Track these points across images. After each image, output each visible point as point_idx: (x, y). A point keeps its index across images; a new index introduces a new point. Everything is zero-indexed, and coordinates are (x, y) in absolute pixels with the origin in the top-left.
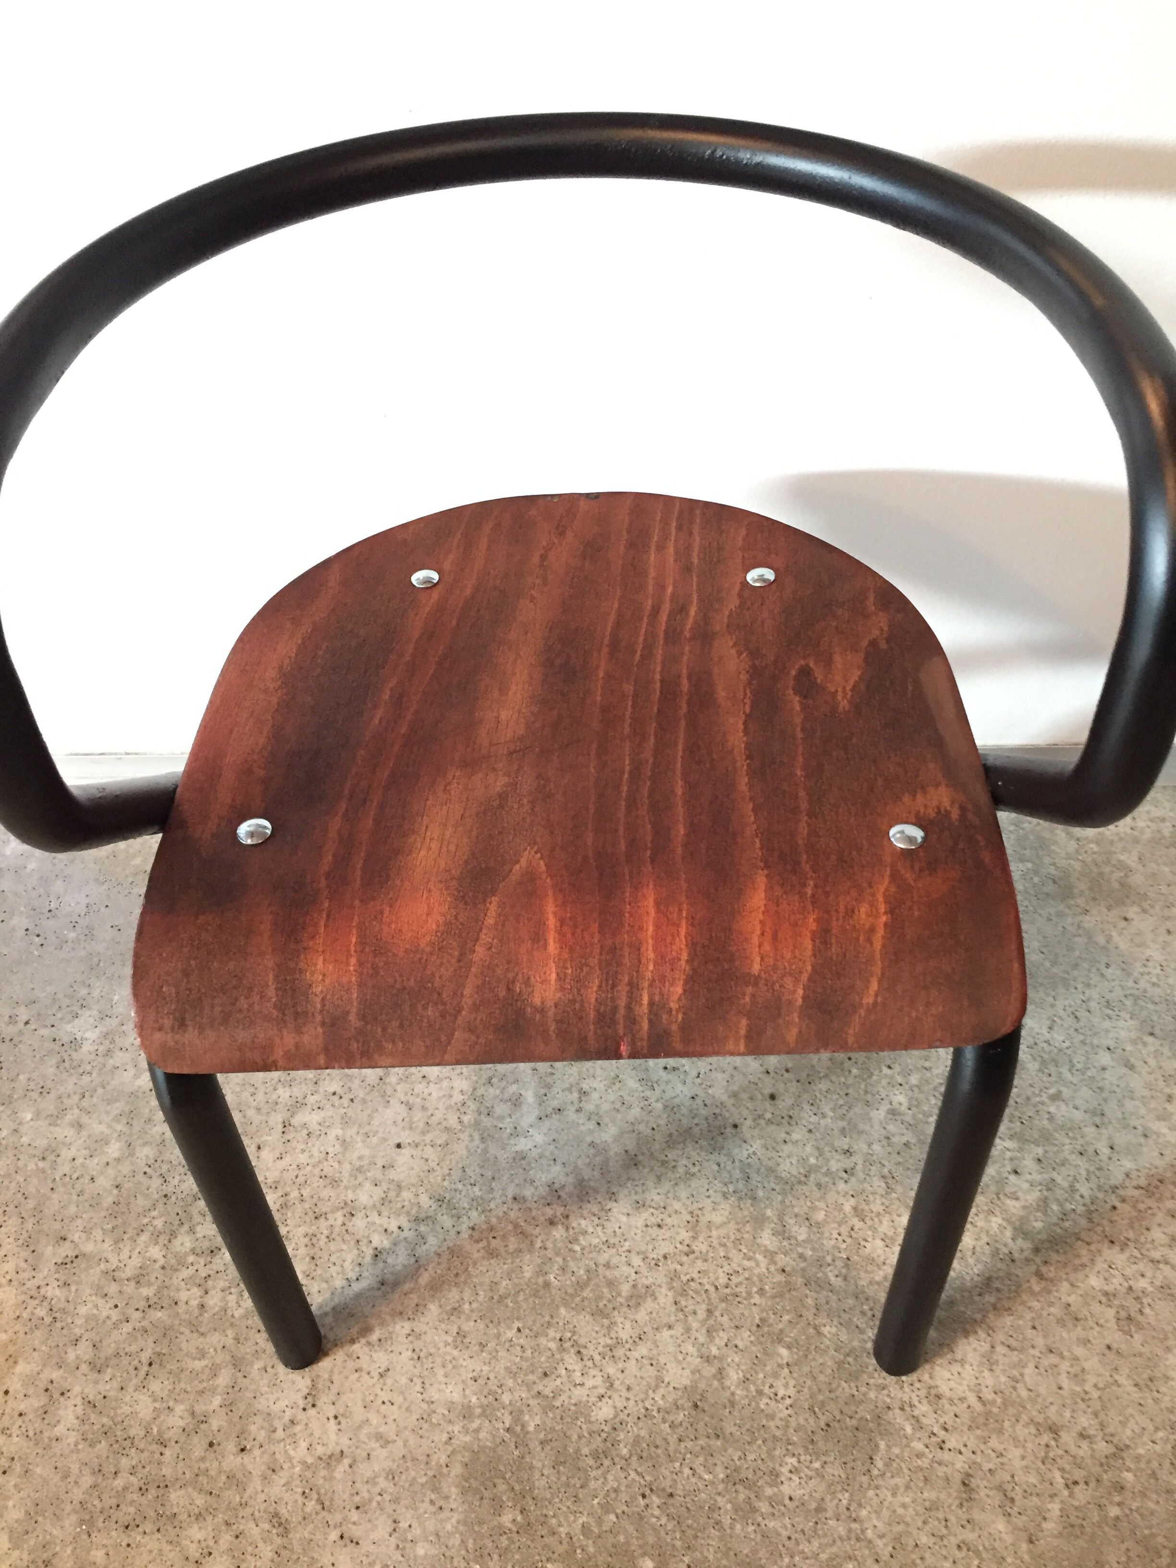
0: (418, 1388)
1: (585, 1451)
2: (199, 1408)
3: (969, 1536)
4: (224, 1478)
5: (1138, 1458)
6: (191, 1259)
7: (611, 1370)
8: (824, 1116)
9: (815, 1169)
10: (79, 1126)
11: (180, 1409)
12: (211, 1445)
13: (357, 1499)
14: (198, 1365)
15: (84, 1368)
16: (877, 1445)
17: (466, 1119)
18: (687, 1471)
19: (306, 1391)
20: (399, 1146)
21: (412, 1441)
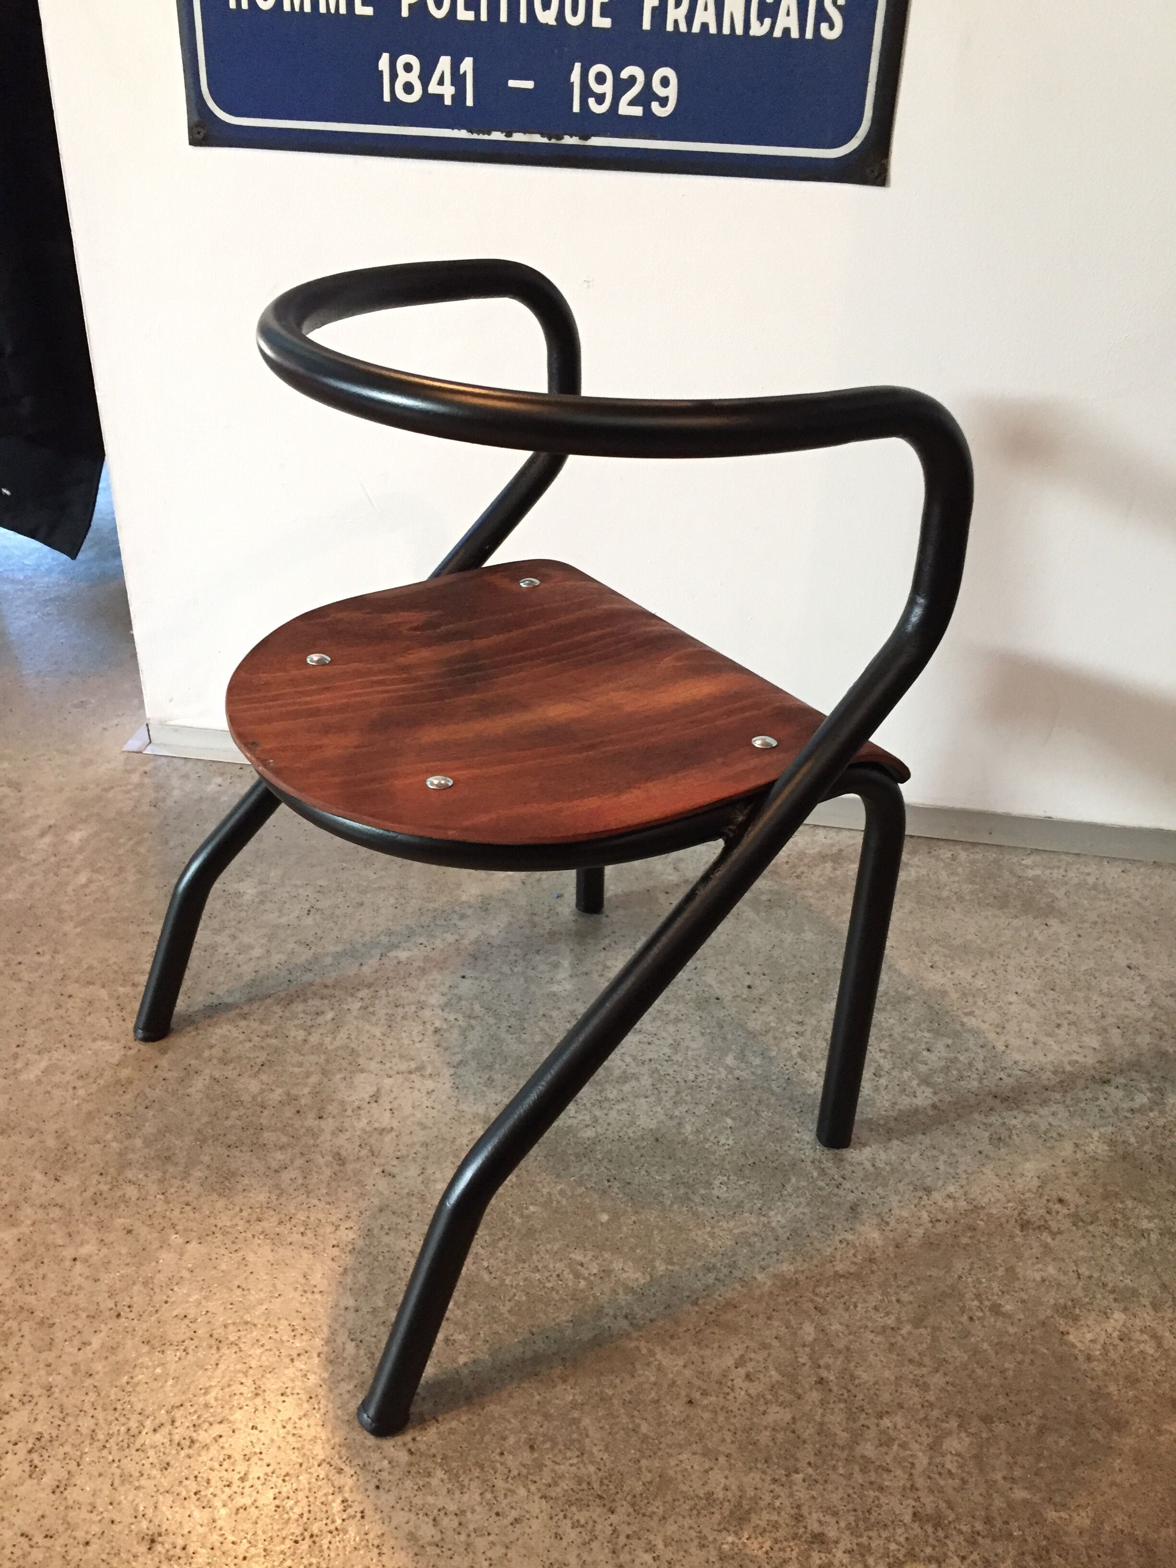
0: (454, 1102)
1: (570, 1152)
2: (294, 1092)
3: (849, 1236)
4: (304, 1130)
5: (990, 1215)
6: (301, 1015)
7: (598, 1113)
8: (787, 1002)
9: (775, 1029)
10: (234, 937)
11: (279, 1091)
12: (298, 1112)
13: (399, 1154)
14: (296, 1070)
15: (215, 1061)
16: (789, 1179)
17: (516, 970)
18: (643, 1172)
19: (371, 1093)
20: (463, 977)
21: (444, 1129)
